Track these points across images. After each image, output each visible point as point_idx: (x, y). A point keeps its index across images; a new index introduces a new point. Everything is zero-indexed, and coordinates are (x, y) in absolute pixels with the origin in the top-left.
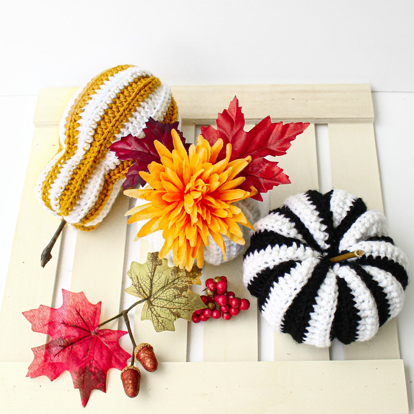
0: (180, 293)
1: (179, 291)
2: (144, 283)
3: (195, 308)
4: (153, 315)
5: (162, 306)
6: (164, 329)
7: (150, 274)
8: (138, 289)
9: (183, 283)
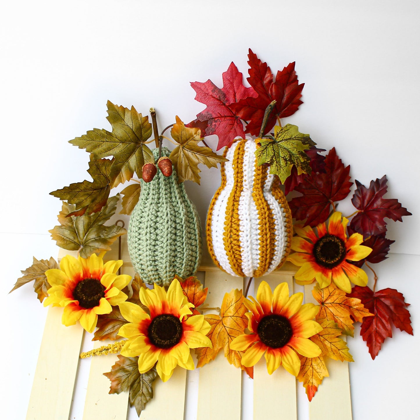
0: (288, 159)
1: (289, 158)
2: (286, 135)
3: (280, 175)
4: (266, 146)
5: (275, 150)
6: (258, 156)
7: (293, 137)
8: (280, 132)
9: (296, 161)
